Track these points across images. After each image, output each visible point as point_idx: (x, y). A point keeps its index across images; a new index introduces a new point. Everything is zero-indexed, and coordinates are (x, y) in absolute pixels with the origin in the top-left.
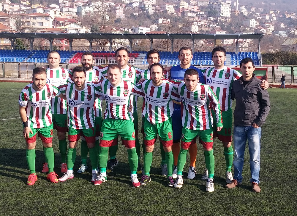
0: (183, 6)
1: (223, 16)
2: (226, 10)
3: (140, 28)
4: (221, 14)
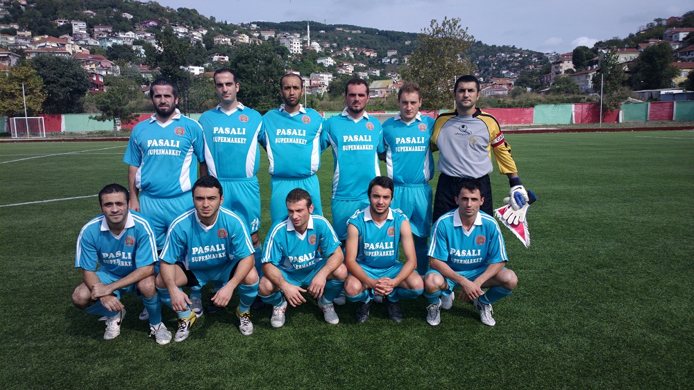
1: (293, 52)
2: (296, 46)
3: (191, 67)
4: (290, 51)
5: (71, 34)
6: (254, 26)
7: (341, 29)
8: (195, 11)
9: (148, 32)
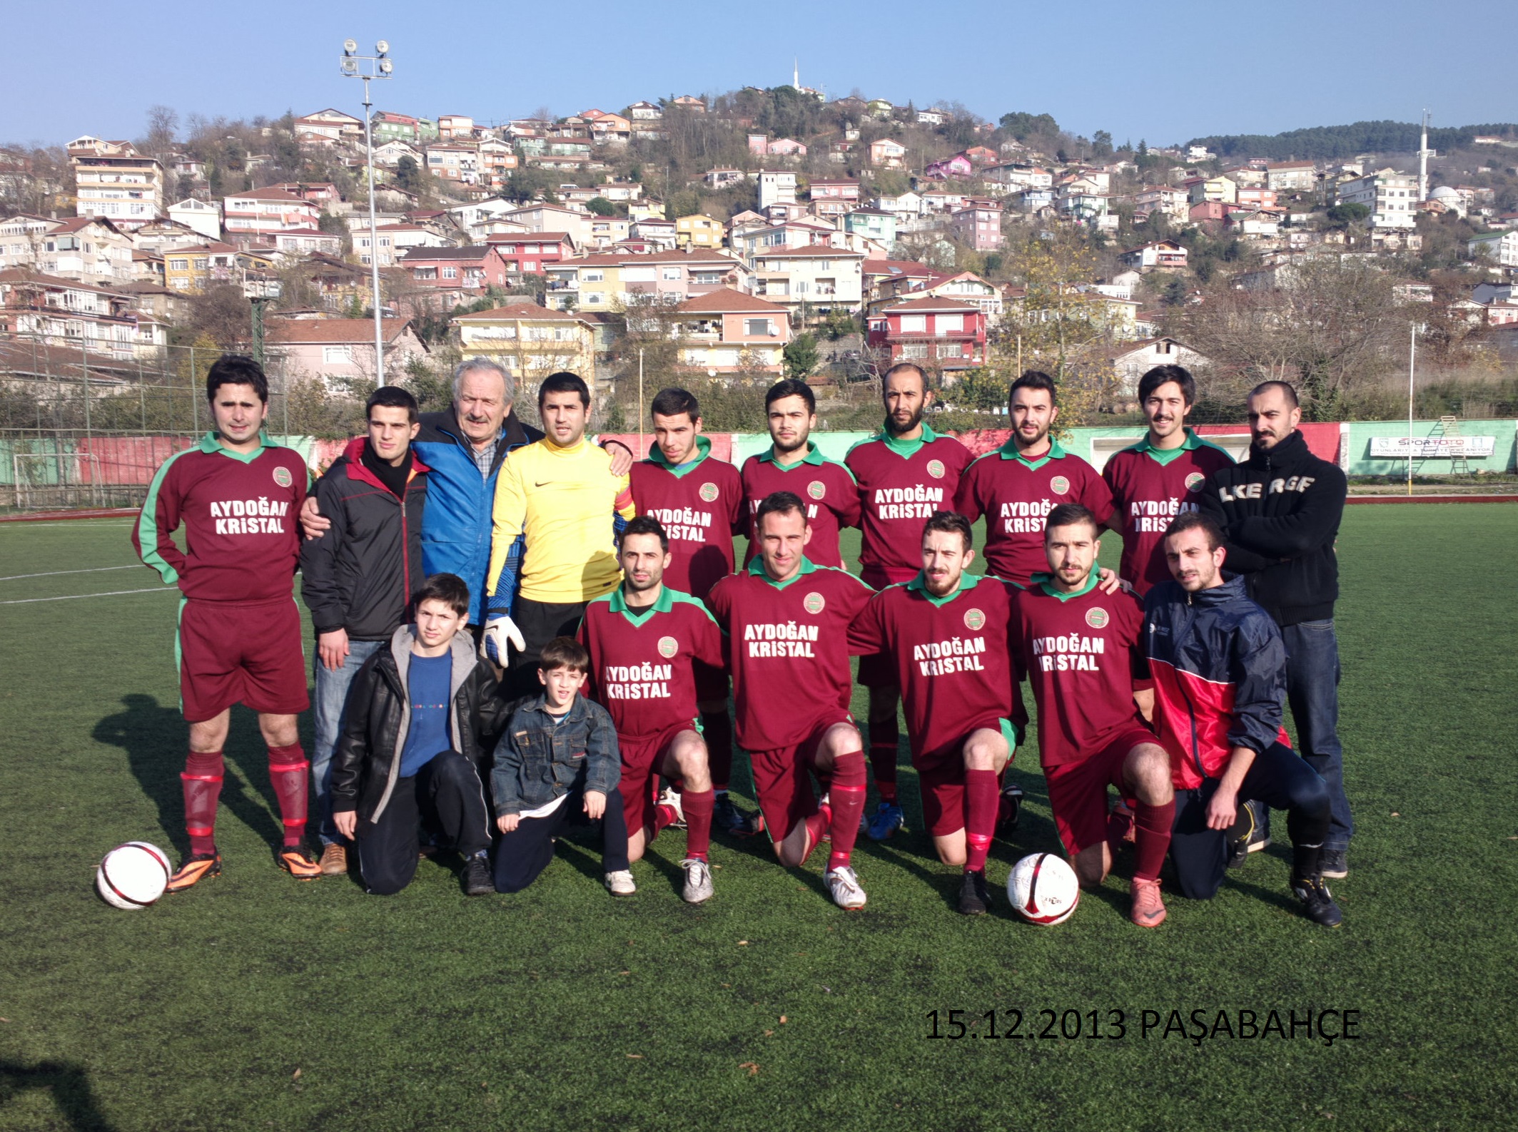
0: (1217, 196)
1: (1386, 224)
2: (1396, 201)
4: (1375, 219)
5: (755, 208)
6: (1200, 153)
7: (1491, 141)
8: (1046, 120)
9: (951, 190)
